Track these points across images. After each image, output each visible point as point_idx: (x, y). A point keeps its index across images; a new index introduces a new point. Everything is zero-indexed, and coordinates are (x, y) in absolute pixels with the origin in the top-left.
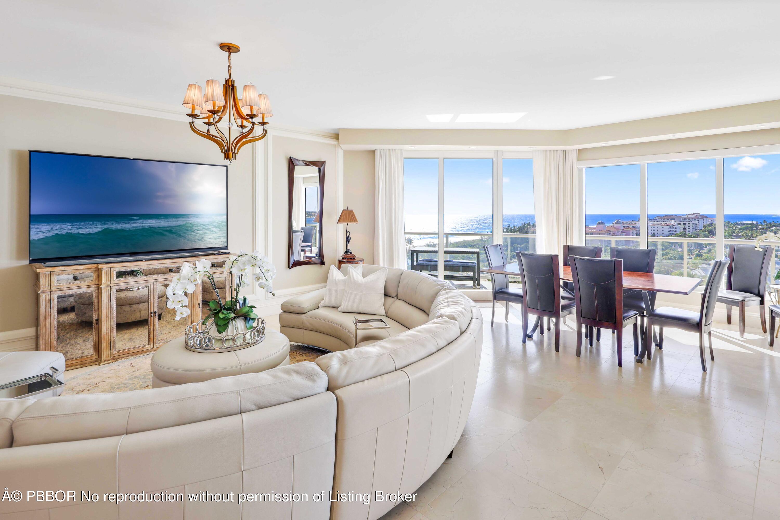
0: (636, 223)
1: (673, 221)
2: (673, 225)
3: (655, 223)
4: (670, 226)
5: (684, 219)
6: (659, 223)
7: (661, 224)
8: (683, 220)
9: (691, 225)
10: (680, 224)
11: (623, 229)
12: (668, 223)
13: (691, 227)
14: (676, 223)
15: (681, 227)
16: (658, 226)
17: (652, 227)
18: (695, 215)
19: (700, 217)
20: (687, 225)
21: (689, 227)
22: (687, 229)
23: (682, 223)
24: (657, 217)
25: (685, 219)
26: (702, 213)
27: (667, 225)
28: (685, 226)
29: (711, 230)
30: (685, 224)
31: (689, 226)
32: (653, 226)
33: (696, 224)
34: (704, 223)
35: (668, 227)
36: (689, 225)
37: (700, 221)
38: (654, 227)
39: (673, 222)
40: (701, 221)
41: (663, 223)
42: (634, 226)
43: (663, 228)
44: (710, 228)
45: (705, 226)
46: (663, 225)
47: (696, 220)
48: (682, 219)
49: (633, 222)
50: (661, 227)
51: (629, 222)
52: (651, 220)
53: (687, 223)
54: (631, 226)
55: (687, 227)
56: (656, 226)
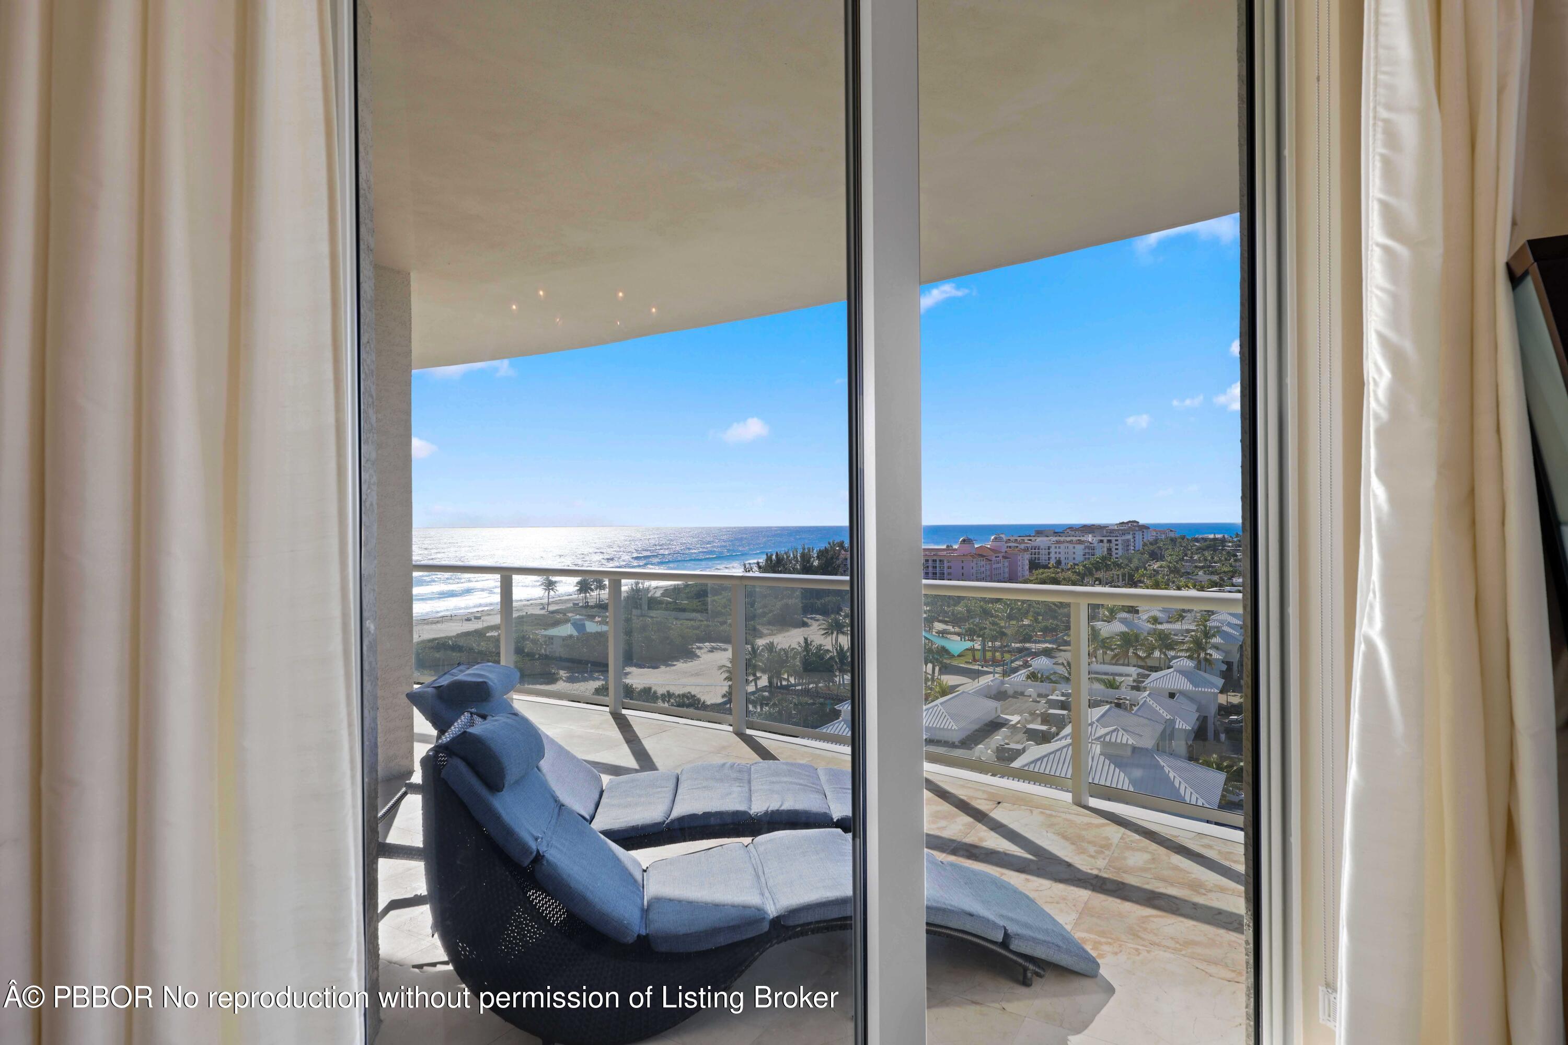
0: (1030, 540)
1: (1090, 535)
2: (1091, 543)
3: (1062, 539)
4: (1086, 544)
5: (1111, 533)
6: (1068, 539)
7: (1071, 542)
8: (1108, 534)
9: (1120, 542)
10: (1102, 541)
11: (1006, 552)
12: (1082, 539)
13: (1120, 547)
14: (1095, 539)
15: (1104, 547)
16: (1066, 545)
17: (1056, 547)
18: (1130, 525)
19: (1137, 528)
20: (1114, 542)
21: (1117, 547)
22: (1113, 550)
23: (1105, 539)
24: (1069, 528)
25: (1112, 531)
26: (1142, 521)
27: (1080, 542)
28: (1111, 545)
29: (1153, 551)
30: (1109, 541)
31: (1117, 545)
32: (1058, 545)
33: (1128, 540)
34: (1143, 538)
35: (1082, 546)
36: (1117, 542)
37: (1137, 536)
38: (1059, 547)
39: (1090, 538)
40: (1139, 536)
41: (1074, 539)
42: (1028, 545)
43: (1074, 547)
44: (1152, 548)
45: (1145, 545)
46: (1077, 543)
47: (1131, 533)
48: (1107, 532)
49: (1026, 539)
50: (1071, 546)
51: (1019, 539)
52: (1056, 534)
53: (1113, 539)
54: (1022, 546)
55: (1113, 545)
56: (1062, 546)
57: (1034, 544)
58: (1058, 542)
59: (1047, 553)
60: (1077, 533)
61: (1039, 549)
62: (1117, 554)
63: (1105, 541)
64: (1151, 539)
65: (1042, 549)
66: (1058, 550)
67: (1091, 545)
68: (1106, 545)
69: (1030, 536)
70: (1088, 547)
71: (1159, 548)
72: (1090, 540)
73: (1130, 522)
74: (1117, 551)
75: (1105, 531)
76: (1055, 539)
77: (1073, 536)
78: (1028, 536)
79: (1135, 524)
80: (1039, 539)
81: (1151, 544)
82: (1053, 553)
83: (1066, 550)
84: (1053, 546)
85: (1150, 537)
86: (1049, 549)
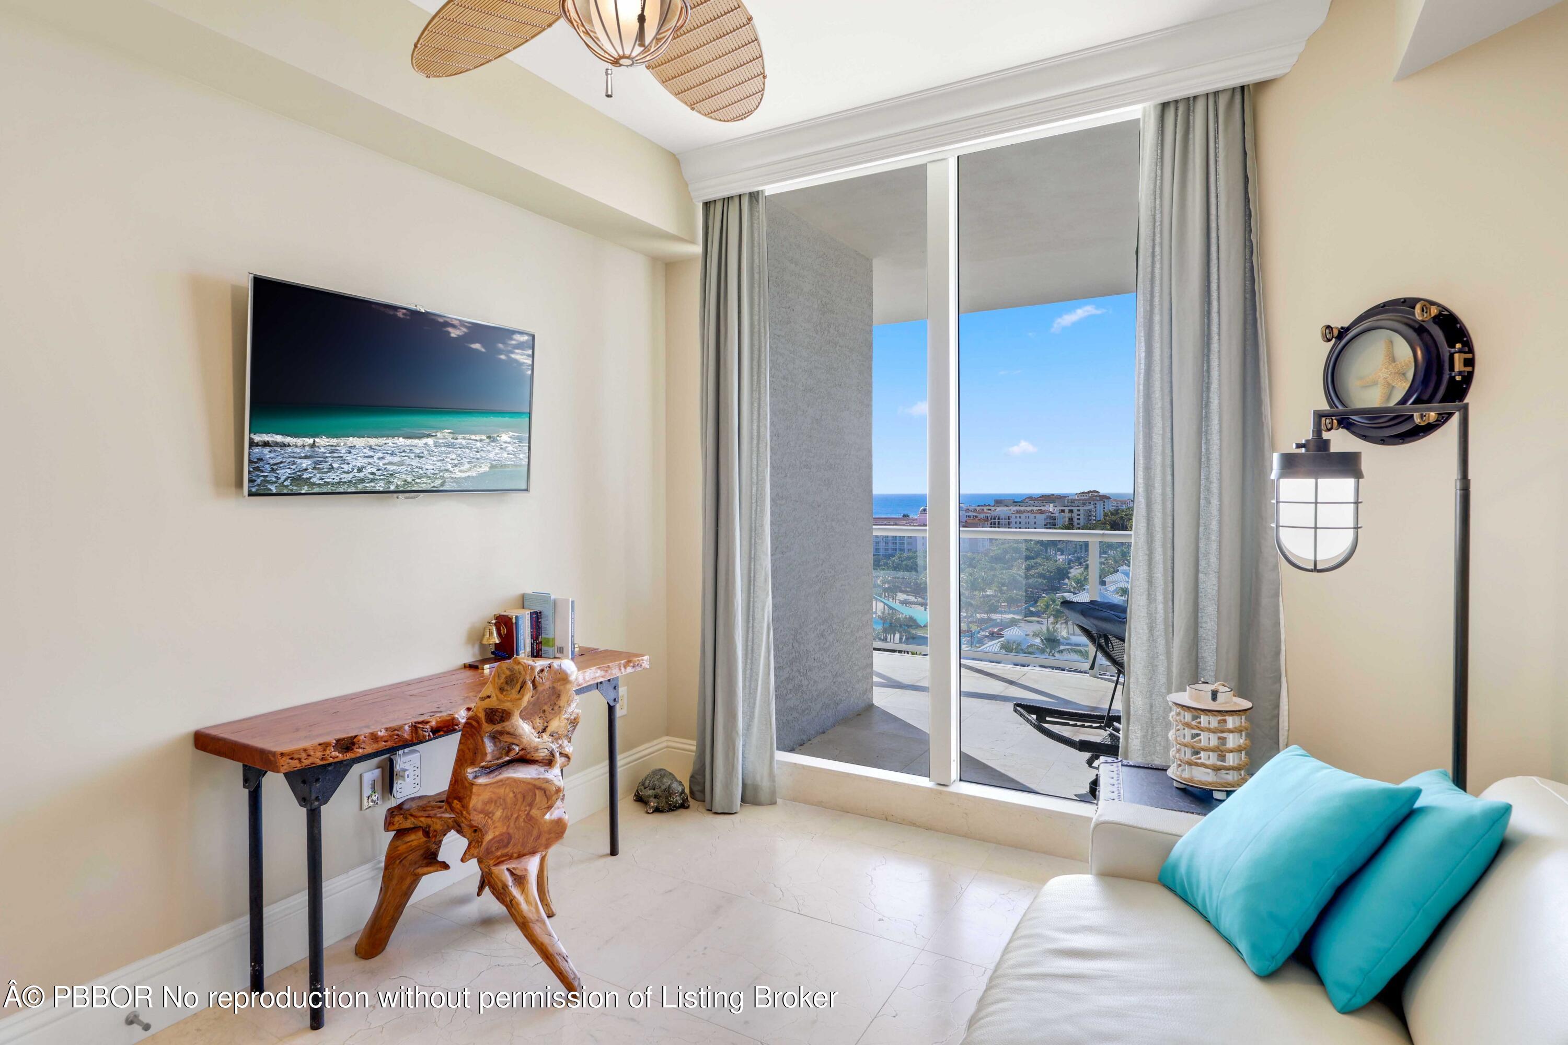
57: (994, 514)
58: (1018, 512)
59: (1007, 523)
60: (1036, 502)
61: (999, 519)
62: (1078, 524)
63: (1067, 511)
64: (1112, 509)
65: (1002, 519)
66: (1018, 520)
67: (1052, 515)
68: (1067, 515)
69: (989, 505)
70: (1050, 517)
71: (1121, 518)
72: (1051, 510)
73: (1090, 491)
74: (1078, 521)
75: (1066, 501)
76: (1015, 508)
77: (1033, 506)
78: (987, 506)
79: (1096, 494)
80: (998, 509)
81: (1112, 514)
82: (1014, 523)
83: (1027, 520)
84: (1013, 516)
85: (1111, 507)
86: (1009, 519)
